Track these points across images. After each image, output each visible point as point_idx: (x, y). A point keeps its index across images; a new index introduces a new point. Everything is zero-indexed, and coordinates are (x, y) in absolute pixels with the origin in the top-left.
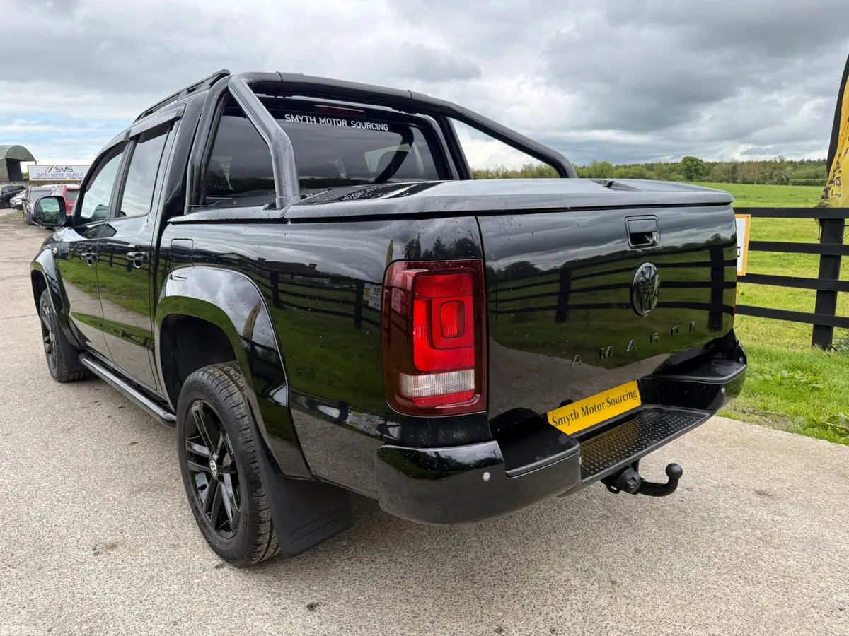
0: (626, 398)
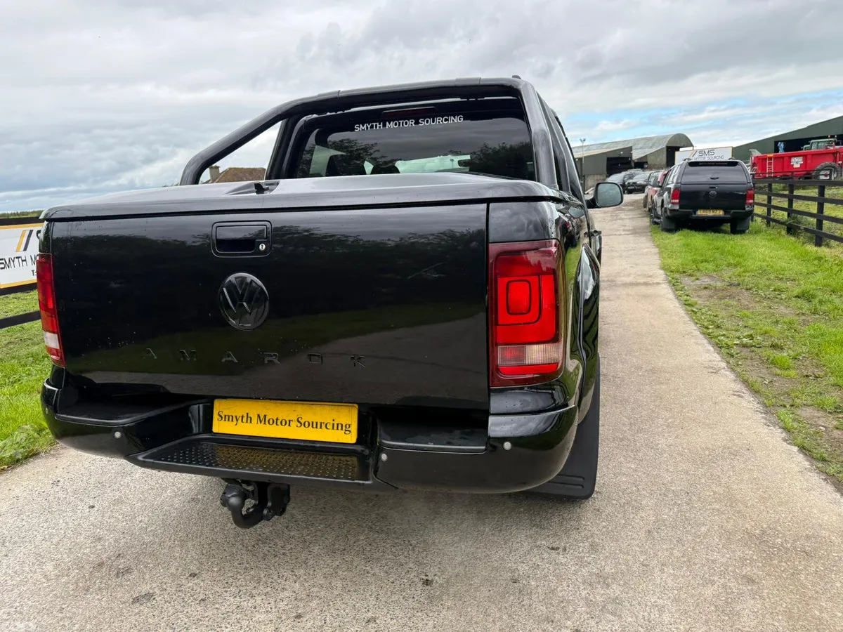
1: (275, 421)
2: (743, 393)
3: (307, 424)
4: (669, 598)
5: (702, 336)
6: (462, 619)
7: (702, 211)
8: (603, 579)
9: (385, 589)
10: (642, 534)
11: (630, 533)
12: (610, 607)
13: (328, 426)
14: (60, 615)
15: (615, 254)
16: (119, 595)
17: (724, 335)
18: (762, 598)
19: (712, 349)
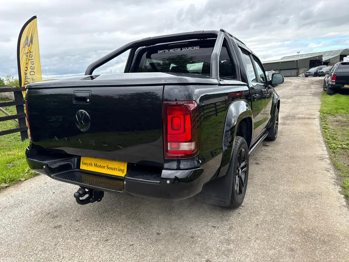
0: (117, 170)
1: (100, 166)
2: (331, 170)
3: (110, 168)
4: (253, 252)
5: (323, 143)
6: (165, 249)
7: (347, 85)
8: (228, 241)
9: (142, 234)
10: (254, 225)
11: (249, 224)
12: (226, 253)
13: (117, 169)
14: (30, 229)
15: (301, 104)
16: (51, 225)
17: (334, 143)
18: (294, 258)
19: (325, 149)
